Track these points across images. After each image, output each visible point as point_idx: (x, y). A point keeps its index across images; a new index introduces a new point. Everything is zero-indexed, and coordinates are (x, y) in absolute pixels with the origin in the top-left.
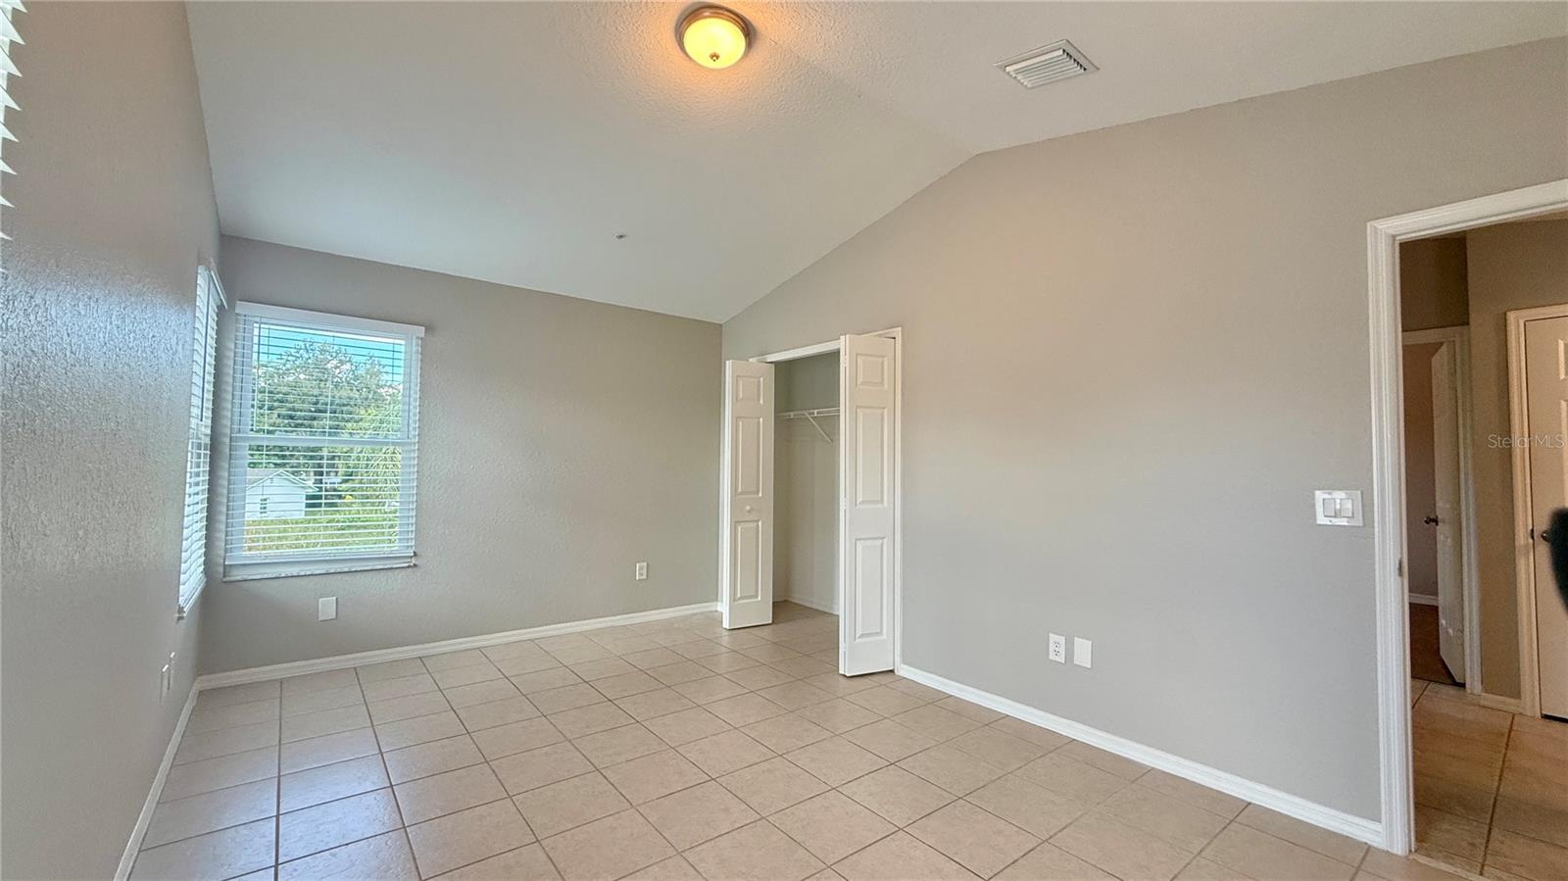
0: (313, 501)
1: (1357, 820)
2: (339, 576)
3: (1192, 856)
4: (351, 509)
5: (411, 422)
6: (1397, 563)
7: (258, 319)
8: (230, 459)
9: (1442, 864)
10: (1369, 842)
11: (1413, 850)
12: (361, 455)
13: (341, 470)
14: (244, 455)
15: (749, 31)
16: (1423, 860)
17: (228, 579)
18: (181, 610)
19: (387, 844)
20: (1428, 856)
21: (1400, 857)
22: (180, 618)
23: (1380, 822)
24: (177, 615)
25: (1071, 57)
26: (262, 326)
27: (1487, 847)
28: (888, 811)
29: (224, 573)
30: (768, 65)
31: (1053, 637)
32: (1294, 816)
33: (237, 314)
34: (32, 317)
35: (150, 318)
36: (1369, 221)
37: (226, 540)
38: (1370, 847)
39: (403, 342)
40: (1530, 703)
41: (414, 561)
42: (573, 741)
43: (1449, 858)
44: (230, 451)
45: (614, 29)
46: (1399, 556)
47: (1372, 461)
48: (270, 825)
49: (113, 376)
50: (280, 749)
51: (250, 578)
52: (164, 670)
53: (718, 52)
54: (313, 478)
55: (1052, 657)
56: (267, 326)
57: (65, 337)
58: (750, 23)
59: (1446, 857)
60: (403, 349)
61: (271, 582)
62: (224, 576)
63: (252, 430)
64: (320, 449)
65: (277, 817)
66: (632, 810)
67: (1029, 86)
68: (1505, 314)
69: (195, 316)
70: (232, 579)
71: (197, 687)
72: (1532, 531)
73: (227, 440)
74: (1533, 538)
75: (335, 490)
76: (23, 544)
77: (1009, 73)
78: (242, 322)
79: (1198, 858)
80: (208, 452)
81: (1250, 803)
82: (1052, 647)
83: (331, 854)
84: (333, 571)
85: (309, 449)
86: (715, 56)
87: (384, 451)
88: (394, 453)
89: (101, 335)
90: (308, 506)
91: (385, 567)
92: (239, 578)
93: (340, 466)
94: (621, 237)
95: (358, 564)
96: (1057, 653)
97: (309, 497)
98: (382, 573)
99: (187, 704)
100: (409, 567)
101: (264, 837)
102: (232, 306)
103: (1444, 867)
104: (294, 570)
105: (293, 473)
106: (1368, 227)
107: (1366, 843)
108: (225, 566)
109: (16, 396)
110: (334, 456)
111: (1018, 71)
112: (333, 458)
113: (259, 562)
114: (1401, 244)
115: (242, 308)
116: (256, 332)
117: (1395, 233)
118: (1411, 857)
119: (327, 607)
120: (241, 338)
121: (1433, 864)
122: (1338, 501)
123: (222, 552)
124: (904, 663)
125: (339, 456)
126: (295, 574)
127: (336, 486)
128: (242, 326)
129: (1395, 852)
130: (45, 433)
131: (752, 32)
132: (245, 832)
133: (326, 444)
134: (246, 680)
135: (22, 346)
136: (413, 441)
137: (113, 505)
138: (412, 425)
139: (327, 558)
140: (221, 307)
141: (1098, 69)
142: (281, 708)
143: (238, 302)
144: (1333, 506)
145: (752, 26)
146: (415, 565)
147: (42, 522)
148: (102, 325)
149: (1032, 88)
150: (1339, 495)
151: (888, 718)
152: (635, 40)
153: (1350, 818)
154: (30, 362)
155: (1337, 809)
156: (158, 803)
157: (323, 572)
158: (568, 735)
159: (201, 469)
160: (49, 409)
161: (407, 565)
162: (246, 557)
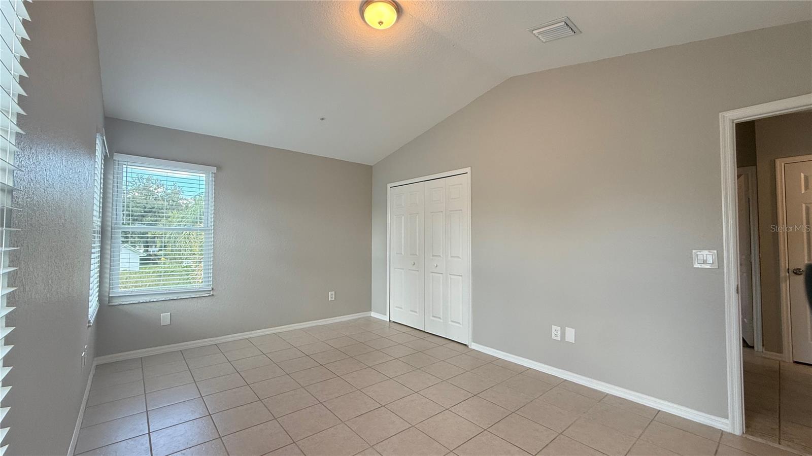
0: (144, 261)
1: (717, 418)
2: (172, 302)
3: (636, 439)
4: (164, 265)
5: (209, 218)
6: (736, 286)
7: (126, 163)
8: (111, 239)
9: (760, 439)
10: (722, 429)
11: (744, 432)
12: (172, 236)
13: (158, 245)
14: (119, 237)
15: (399, 9)
16: (750, 437)
17: (111, 304)
18: (89, 322)
19: (212, 447)
20: (752, 435)
21: (738, 436)
22: (89, 326)
23: (728, 419)
24: (88, 325)
25: (568, 26)
26: (128, 166)
27: (780, 430)
28: (477, 421)
29: (109, 300)
30: (407, 28)
31: (554, 327)
32: (682, 416)
33: (114, 160)
34: (31, 160)
35: (78, 161)
36: (721, 112)
37: (110, 283)
38: (723, 431)
39: (204, 175)
40: (787, 357)
41: (211, 293)
42: (306, 388)
43: (762, 436)
44: (111, 234)
45: (327, 7)
46: (737, 283)
47: (723, 235)
48: (146, 438)
49: (63, 193)
50: (145, 396)
51: (123, 303)
52: (83, 355)
53: (383, 21)
54: (143, 249)
55: (554, 337)
56: (131, 167)
57: (44, 171)
58: (399, 5)
59: (760, 435)
60: (204, 179)
61: (135, 305)
62: (109, 303)
63: (123, 224)
64: (147, 233)
65: (149, 433)
66: (343, 424)
67: (544, 41)
68: (775, 161)
69: (95, 161)
70: (113, 304)
71: (95, 364)
72: (788, 269)
73: (110, 229)
74: (789, 273)
75: (156, 255)
76: (27, 289)
77: (534, 34)
78: (117, 164)
79: (639, 440)
80: (100, 235)
81: (659, 411)
82: (554, 332)
83: (182, 454)
84: (168, 299)
85: (141, 233)
86: (381, 23)
87: (184, 234)
88: (189, 235)
89: (59, 171)
90: (141, 264)
91: (197, 296)
92: (117, 304)
93: (158, 242)
94: (323, 119)
95: (182, 295)
96: (556, 336)
97: (141, 260)
98: (195, 300)
99: (91, 372)
100: (209, 296)
101: (143, 445)
102: (112, 156)
103: (760, 440)
104: (147, 299)
105: (132, 246)
106: (720, 116)
107: (721, 430)
108: (109, 297)
109: (25, 205)
110: (155, 237)
111: (539, 33)
112: (154, 238)
113: (128, 294)
114: (736, 124)
115: (117, 157)
116: (125, 170)
117: (734, 118)
118: (744, 436)
119: (165, 318)
120: (116, 173)
121: (755, 439)
122: (705, 256)
123: (108, 290)
124: (473, 342)
125: (157, 237)
126: (148, 301)
127: (156, 253)
128: (117, 167)
129: (736, 434)
130: (36, 226)
131: (400, 11)
132: (132, 443)
133: (151, 230)
134: (121, 359)
135: (27, 176)
136: (210, 228)
137: (63, 265)
138: (210, 220)
139: (165, 292)
140: (106, 157)
141: (581, 32)
142: (143, 373)
143: (115, 154)
144: (702, 258)
145: (400, 7)
146: (212, 295)
147: (35, 277)
148: (59, 165)
149: (546, 42)
150: (705, 252)
151: (469, 371)
152: (338, 13)
153: (713, 417)
154: (30, 185)
155: (705, 413)
156: (81, 428)
157: (163, 299)
158: (302, 384)
159: (96, 245)
160: (38, 212)
161: (208, 295)
162: (121, 292)
